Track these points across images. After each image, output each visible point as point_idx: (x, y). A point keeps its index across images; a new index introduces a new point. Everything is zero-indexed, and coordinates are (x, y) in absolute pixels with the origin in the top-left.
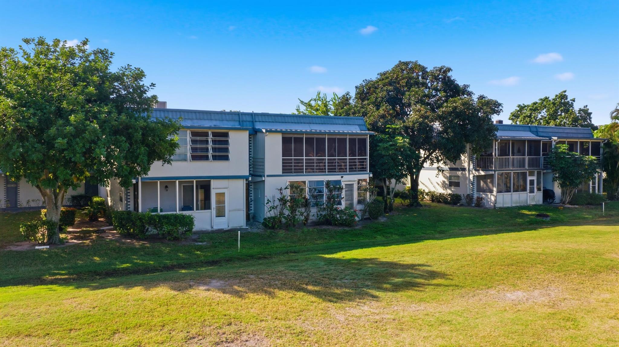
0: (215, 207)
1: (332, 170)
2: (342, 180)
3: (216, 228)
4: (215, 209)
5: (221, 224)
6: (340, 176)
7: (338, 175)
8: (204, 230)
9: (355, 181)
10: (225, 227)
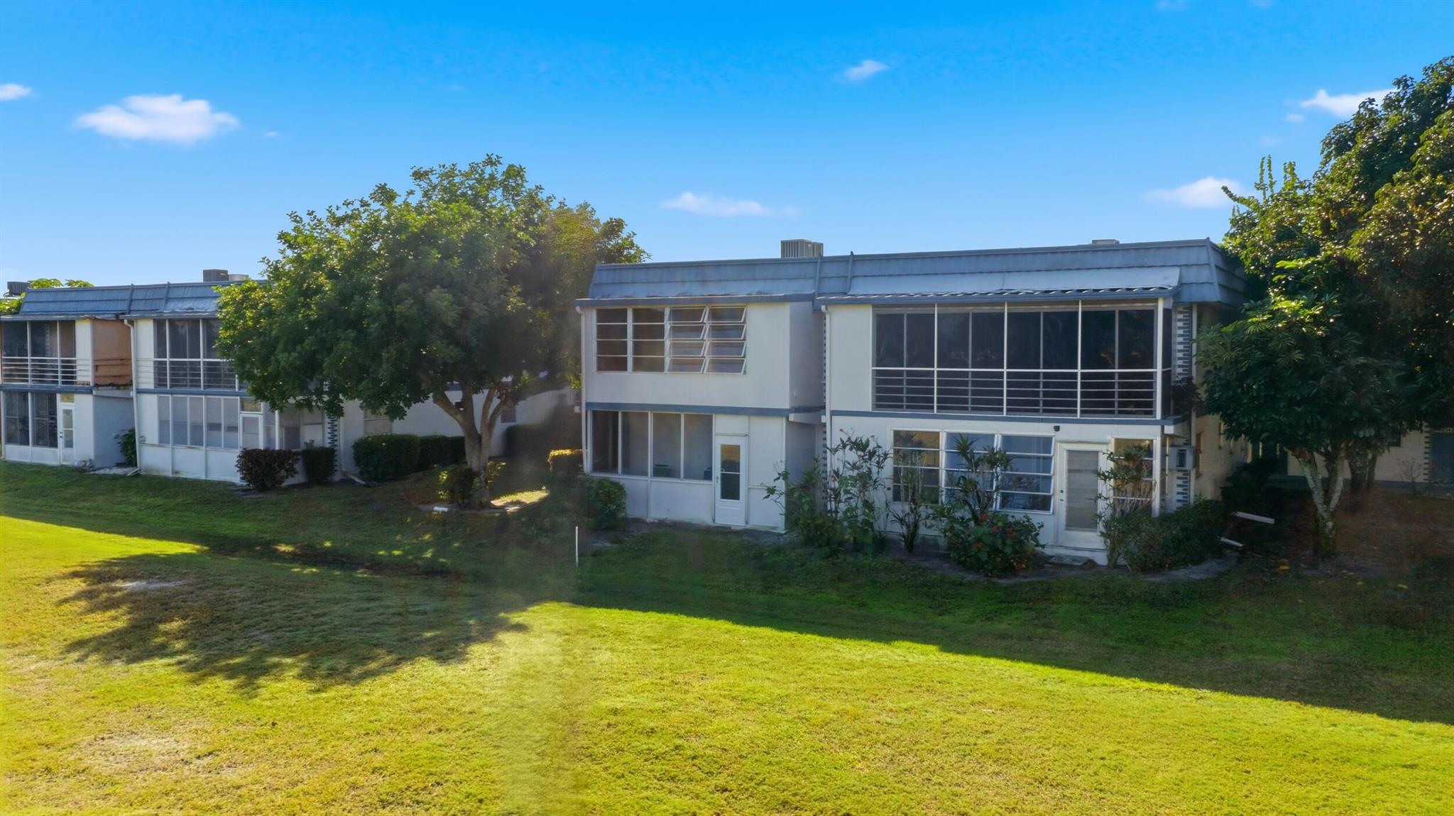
0: (719, 476)
1: (1023, 405)
2: (1057, 436)
3: (721, 521)
4: (719, 480)
5: (731, 515)
6: (1052, 425)
7: (1042, 421)
8: (696, 522)
9: (1106, 443)
10: (737, 522)
